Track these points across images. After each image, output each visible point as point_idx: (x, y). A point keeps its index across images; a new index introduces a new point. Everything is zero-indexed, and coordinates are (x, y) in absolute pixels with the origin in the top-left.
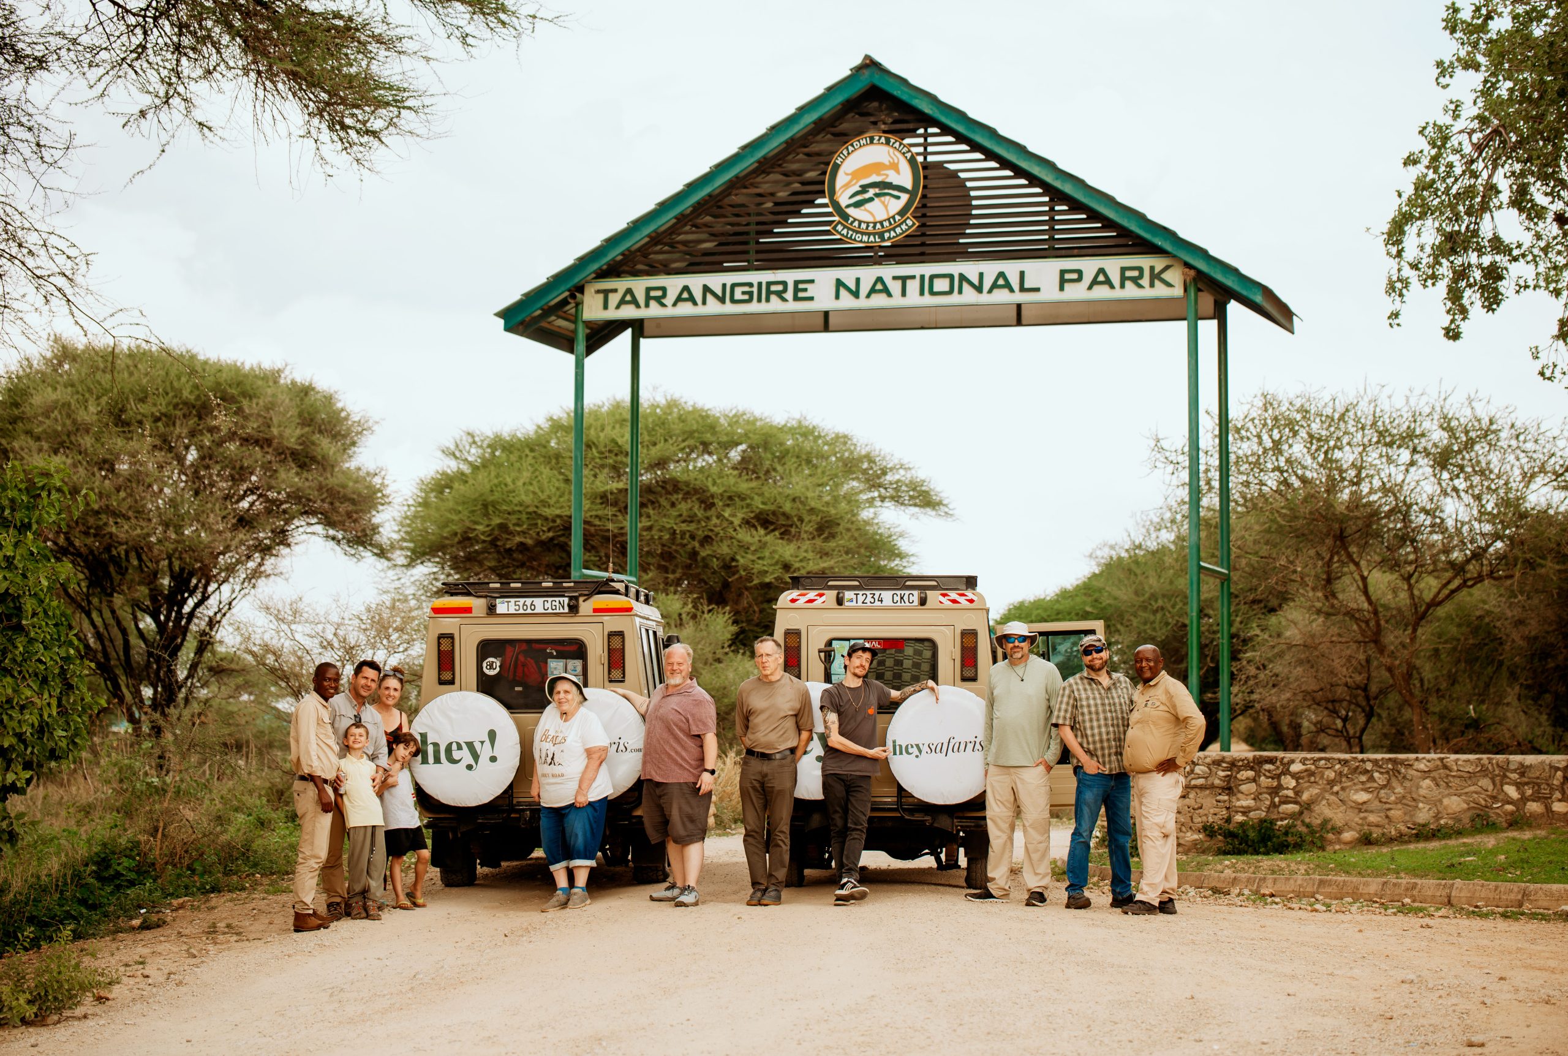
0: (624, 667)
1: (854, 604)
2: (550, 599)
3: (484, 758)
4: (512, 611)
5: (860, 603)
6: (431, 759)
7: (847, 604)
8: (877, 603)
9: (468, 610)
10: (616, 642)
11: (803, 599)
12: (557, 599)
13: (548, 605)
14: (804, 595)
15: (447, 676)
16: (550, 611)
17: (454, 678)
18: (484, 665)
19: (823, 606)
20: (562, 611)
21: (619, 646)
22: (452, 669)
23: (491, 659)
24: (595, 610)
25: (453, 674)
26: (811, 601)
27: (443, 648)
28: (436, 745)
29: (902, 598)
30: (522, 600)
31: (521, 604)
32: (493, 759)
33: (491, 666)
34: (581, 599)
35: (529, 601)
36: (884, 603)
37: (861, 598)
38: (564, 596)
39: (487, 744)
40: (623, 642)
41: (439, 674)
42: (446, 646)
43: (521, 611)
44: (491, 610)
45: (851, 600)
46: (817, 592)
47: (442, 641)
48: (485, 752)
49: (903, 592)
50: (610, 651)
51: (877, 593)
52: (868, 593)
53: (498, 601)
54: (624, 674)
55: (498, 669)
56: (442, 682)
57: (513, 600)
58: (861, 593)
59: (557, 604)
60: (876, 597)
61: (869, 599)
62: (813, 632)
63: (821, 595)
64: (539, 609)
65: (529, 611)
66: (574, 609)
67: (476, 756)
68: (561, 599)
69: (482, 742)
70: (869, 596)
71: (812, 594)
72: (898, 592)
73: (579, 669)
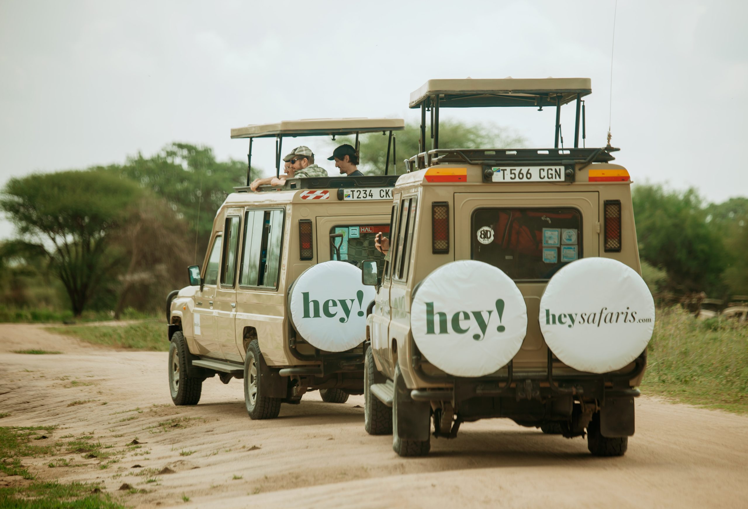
0: (620, 236)
1: (351, 198)
2: (546, 168)
3: (492, 327)
4: (508, 179)
5: (355, 198)
6: (437, 328)
7: (345, 199)
8: (369, 198)
9: (462, 178)
10: (613, 211)
11: (312, 196)
12: (553, 168)
13: (544, 174)
14: (312, 192)
15: (441, 245)
16: (546, 179)
17: (448, 247)
18: (479, 234)
19: (327, 201)
20: (558, 179)
21: (615, 215)
22: (447, 238)
23: (486, 228)
24: (591, 179)
25: (448, 243)
26: (318, 197)
27: (437, 216)
28: (442, 315)
29: (387, 193)
30: (518, 169)
31: (517, 172)
32: (501, 329)
33: (485, 235)
34: (577, 168)
35: (525, 169)
36: (374, 198)
37: (356, 194)
38: (560, 164)
39: (495, 313)
40: (620, 211)
41: (434, 243)
42: (440, 214)
43: (517, 180)
44: (487, 178)
45: (349, 196)
46: (322, 191)
47: (437, 210)
48: (493, 322)
49: (387, 189)
50: (607, 220)
51: (368, 190)
52: (361, 190)
53: (493, 168)
54: (620, 242)
55: (492, 238)
56: (435, 251)
57: (508, 169)
58: (356, 190)
59: (553, 172)
60: (368, 193)
61: (362, 195)
62: (321, 221)
63: (325, 193)
64: (535, 178)
65: (525, 180)
66: (570, 178)
67: (483, 326)
68: (558, 168)
69: (490, 312)
70: (363, 192)
71: (319, 192)
72: (384, 189)
73: (574, 238)
